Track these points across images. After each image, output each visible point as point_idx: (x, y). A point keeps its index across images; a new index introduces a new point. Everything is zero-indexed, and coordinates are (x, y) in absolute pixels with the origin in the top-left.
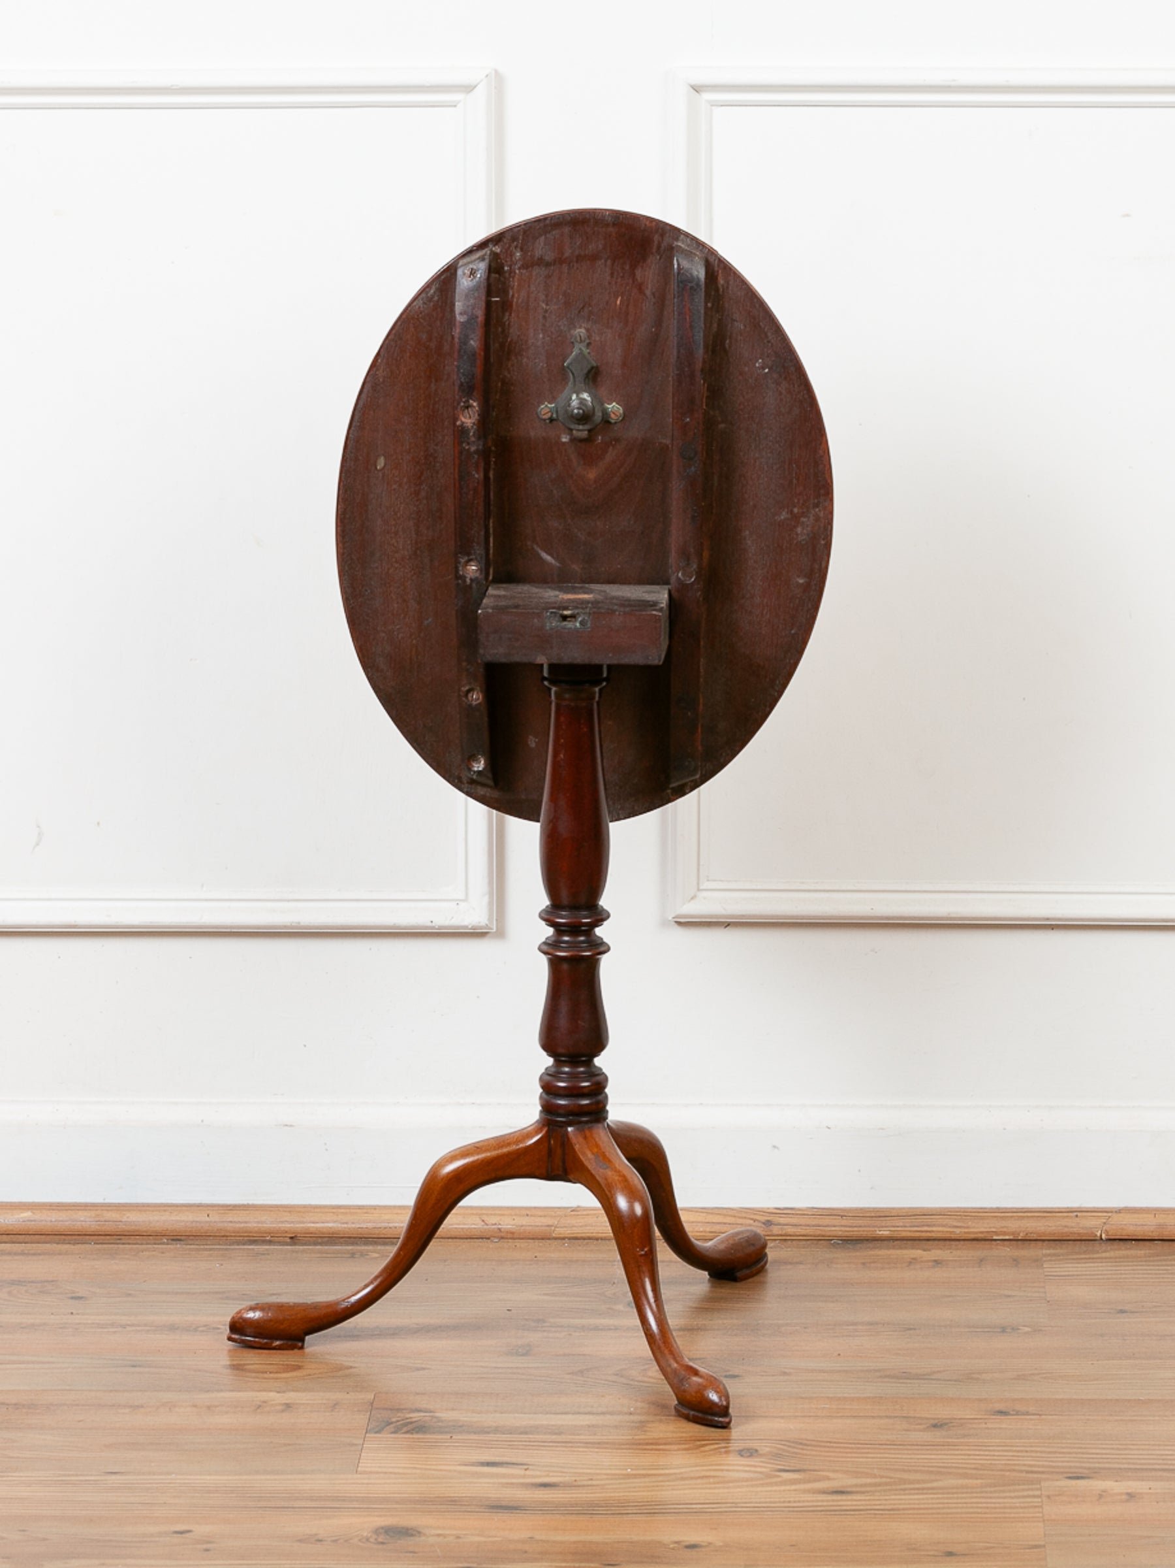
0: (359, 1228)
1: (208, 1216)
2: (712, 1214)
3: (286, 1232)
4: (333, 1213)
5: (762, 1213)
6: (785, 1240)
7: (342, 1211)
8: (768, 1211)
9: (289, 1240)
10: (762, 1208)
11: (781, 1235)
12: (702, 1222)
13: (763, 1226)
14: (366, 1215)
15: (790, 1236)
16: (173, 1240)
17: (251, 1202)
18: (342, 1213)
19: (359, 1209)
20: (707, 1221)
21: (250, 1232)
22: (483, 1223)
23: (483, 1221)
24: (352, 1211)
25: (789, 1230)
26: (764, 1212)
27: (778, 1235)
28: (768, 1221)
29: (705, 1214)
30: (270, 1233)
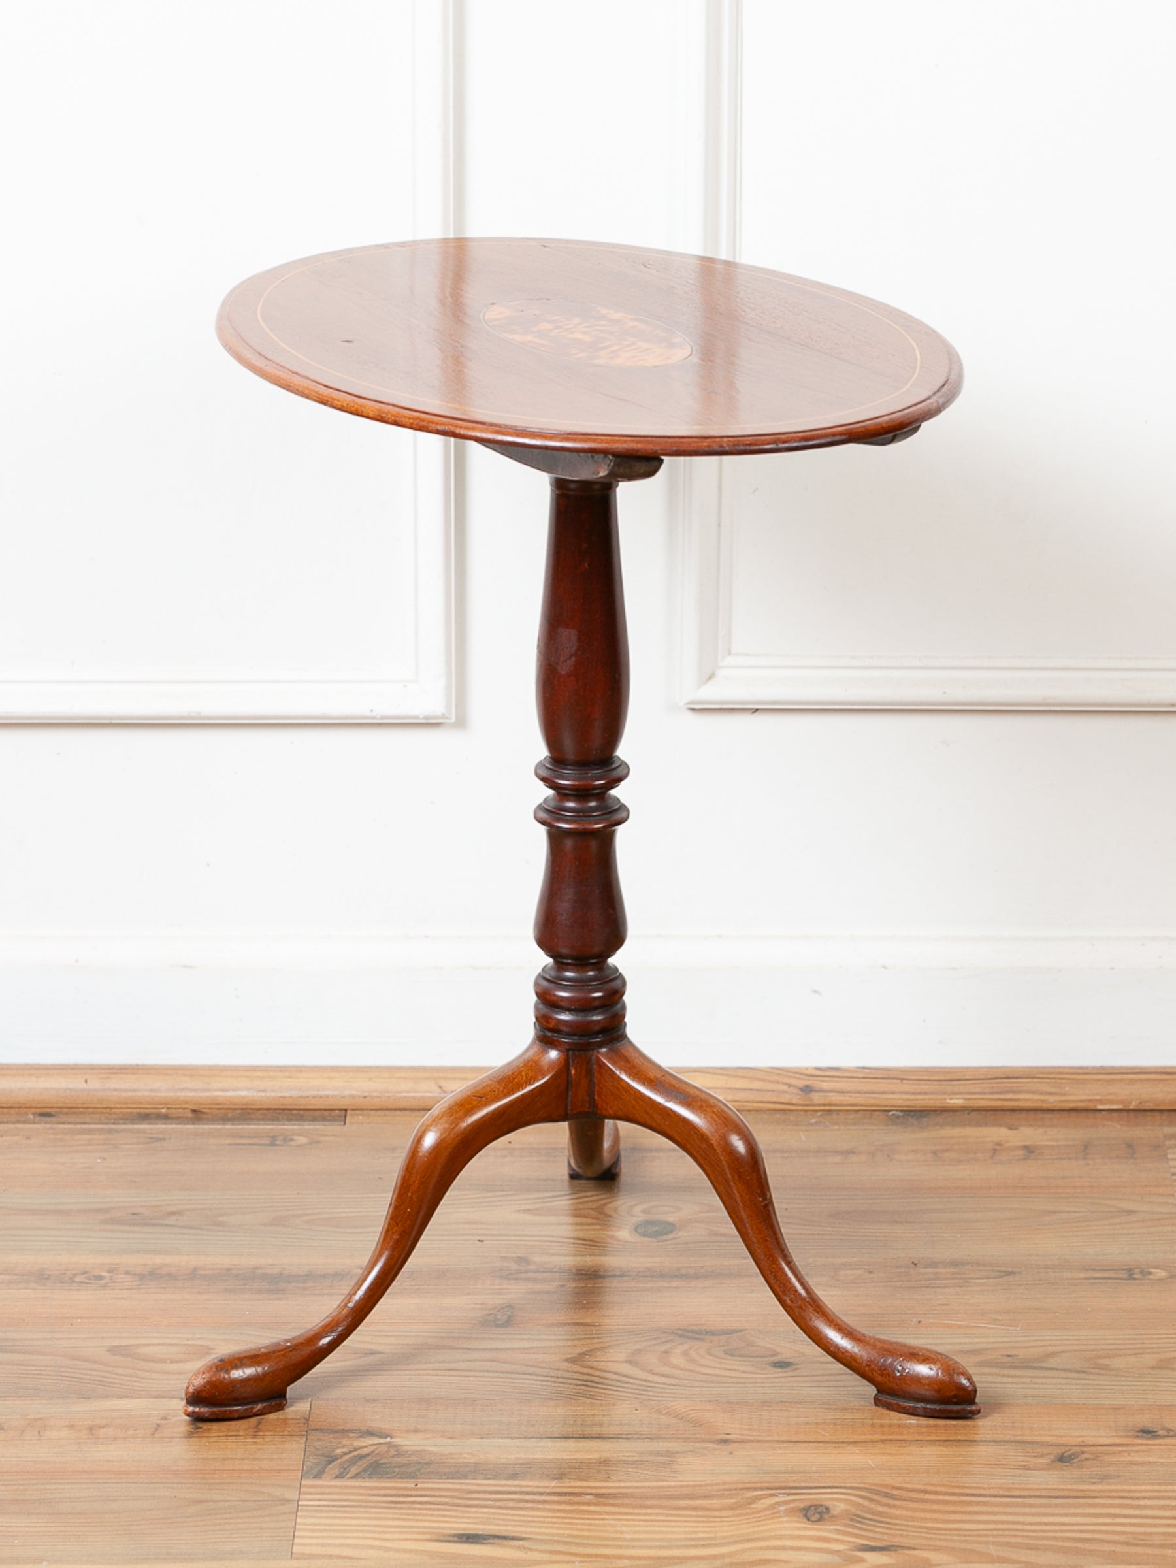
0: (281, 1097)
1: (86, 1081)
2: (734, 1076)
3: (186, 1103)
4: (247, 1077)
5: (797, 1076)
6: (830, 1111)
7: (259, 1074)
8: (807, 1072)
9: (190, 1115)
10: (799, 1068)
11: (824, 1105)
12: (722, 1088)
13: (800, 1093)
14: (290, 1080)
15: (835, 1105)
16: (42, 1115)
17: (140, 1062)
18: (259, 1077)
19: (281, 1071)
20: (728, 1086)
21: (141, 1103)
22: (439, 1090)
23: (440, 1087)
24: (271, 1074)
25: (834, 1098)
26: (801, 1074)
27: (819, 1105)
28: (807, 1086)
29: (725, 1077)
30: (165, 1104)
